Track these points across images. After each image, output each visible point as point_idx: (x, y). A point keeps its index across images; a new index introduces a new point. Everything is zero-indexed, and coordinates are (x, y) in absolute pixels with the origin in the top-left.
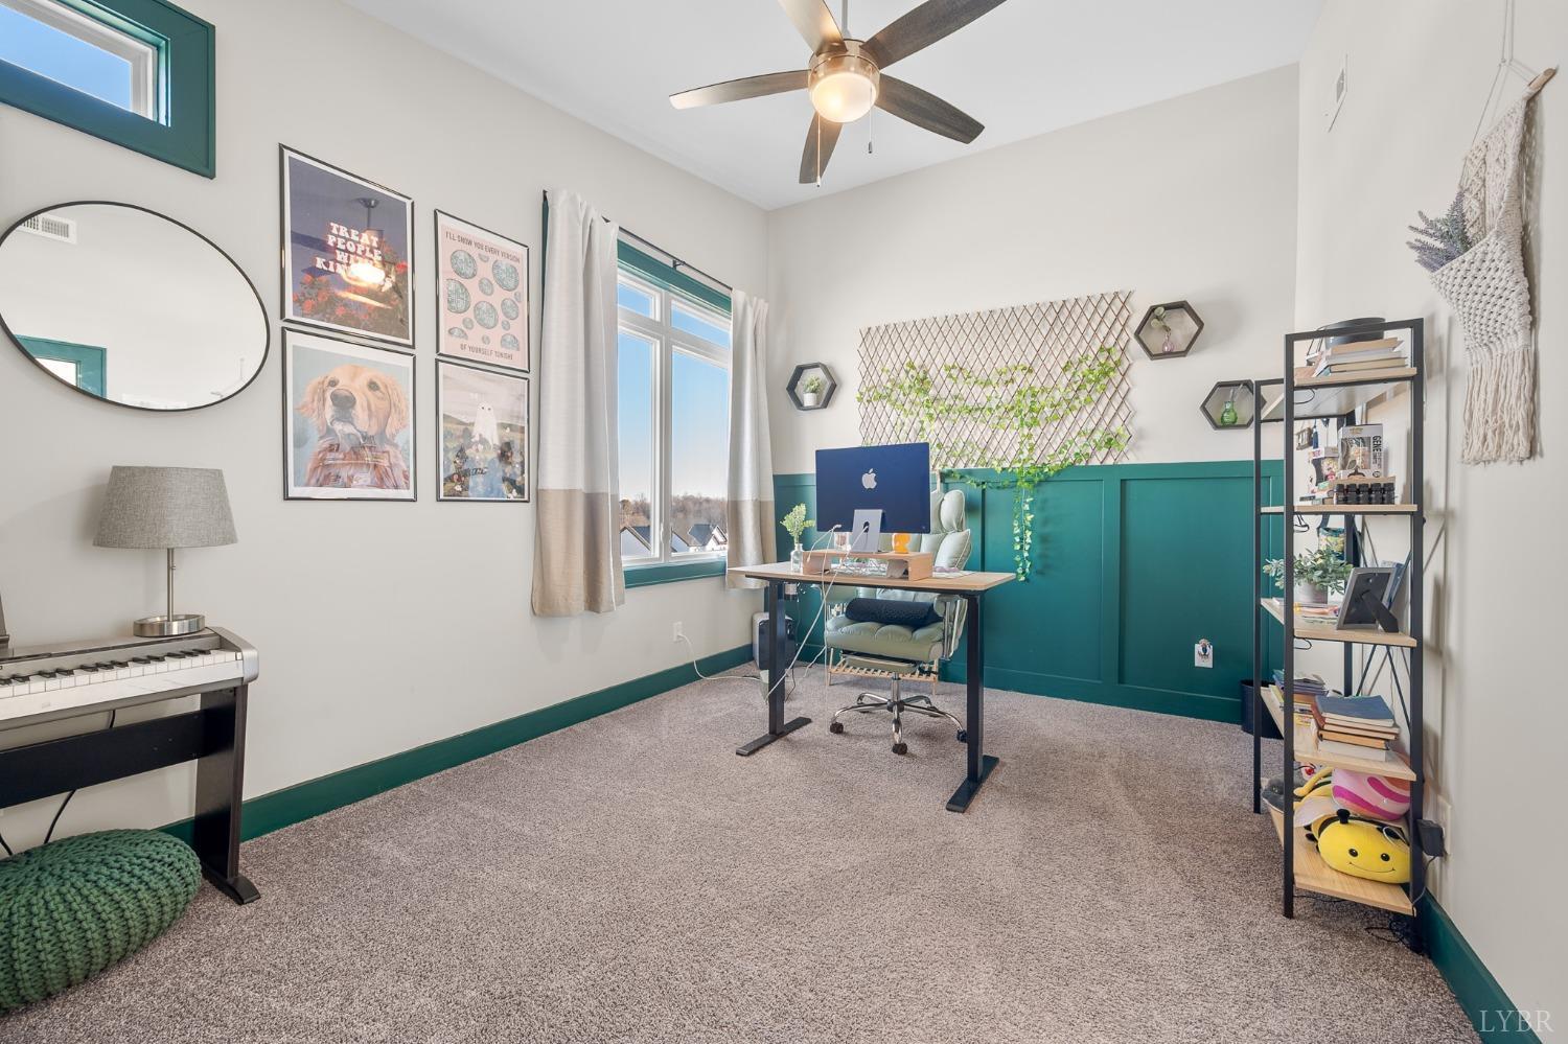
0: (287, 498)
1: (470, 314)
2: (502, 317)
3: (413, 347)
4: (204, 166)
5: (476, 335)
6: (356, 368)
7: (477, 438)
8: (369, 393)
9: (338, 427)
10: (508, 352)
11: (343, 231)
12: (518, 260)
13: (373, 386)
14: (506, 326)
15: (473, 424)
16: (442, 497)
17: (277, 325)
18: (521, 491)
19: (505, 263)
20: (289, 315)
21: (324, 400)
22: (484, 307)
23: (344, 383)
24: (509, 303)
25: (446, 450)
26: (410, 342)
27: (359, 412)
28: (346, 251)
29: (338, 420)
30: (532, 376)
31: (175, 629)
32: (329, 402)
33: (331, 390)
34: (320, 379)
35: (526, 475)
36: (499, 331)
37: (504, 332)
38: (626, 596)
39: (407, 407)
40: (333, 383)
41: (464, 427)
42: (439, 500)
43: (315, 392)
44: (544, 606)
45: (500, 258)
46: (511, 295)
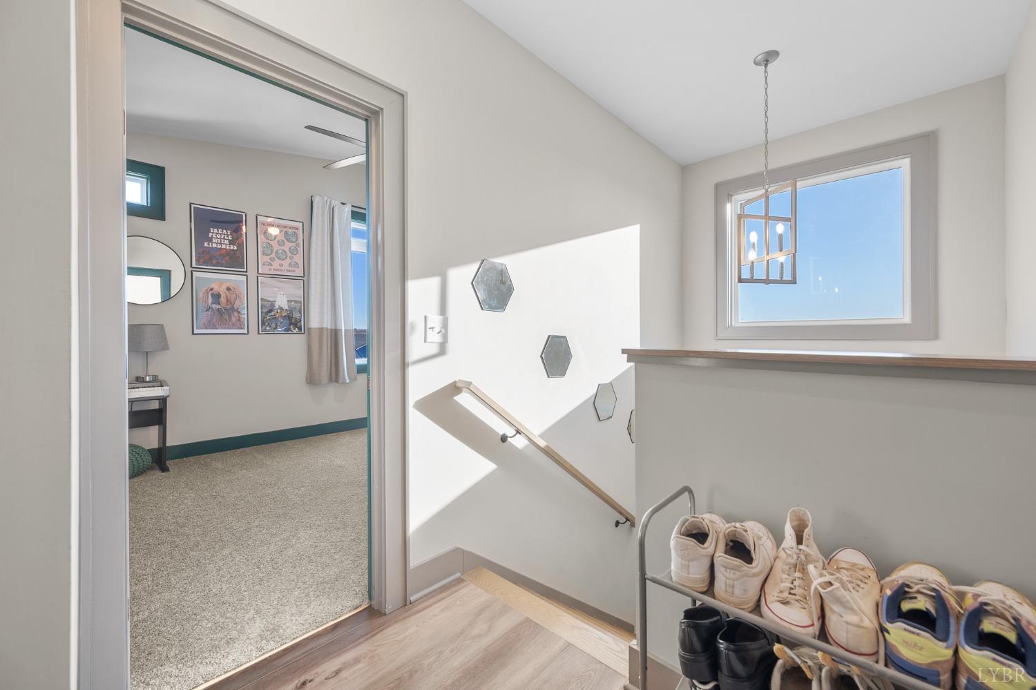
0: (193, 334)
1: (273, 255)
2: (289, 254)
3: (246, 272)
4: (161, 217)
5: (276, 264)
6: (221, 282)
7: (277, 307)
8: (227, 292)
9: (214, 306)
10: (293, 269)
11: (215, 231)
12: (297, 229)
13: (228, 289)
14: (291, 258)
15: (275, 301)
16: (260, 332)
17: (189, 270)
18: (300, 329)
19: (290, 231)
20: (194, 265)
21: (208, 296)
22: (280, 252)
23: (216, 288)
24: (292, 248)
25: (262, 313)
26: (245, 270)
27: (223, 299)
28: (217, 238)
29: (214, 303)
30: (305, 278)
31: (148, 379)
32: (210, 297)
33: (211, 292)
34: (206, 288)
35: (302, 322)
36: (288, 260)
37: (290, 261)
38: (358, 377)
39: (244, 297)
40: (212, 289)
41: (270, 303)
42: (259, 333)
43: (204, 293)
44: (312, 380)
45: (288, 229)
46: (294, 244)
